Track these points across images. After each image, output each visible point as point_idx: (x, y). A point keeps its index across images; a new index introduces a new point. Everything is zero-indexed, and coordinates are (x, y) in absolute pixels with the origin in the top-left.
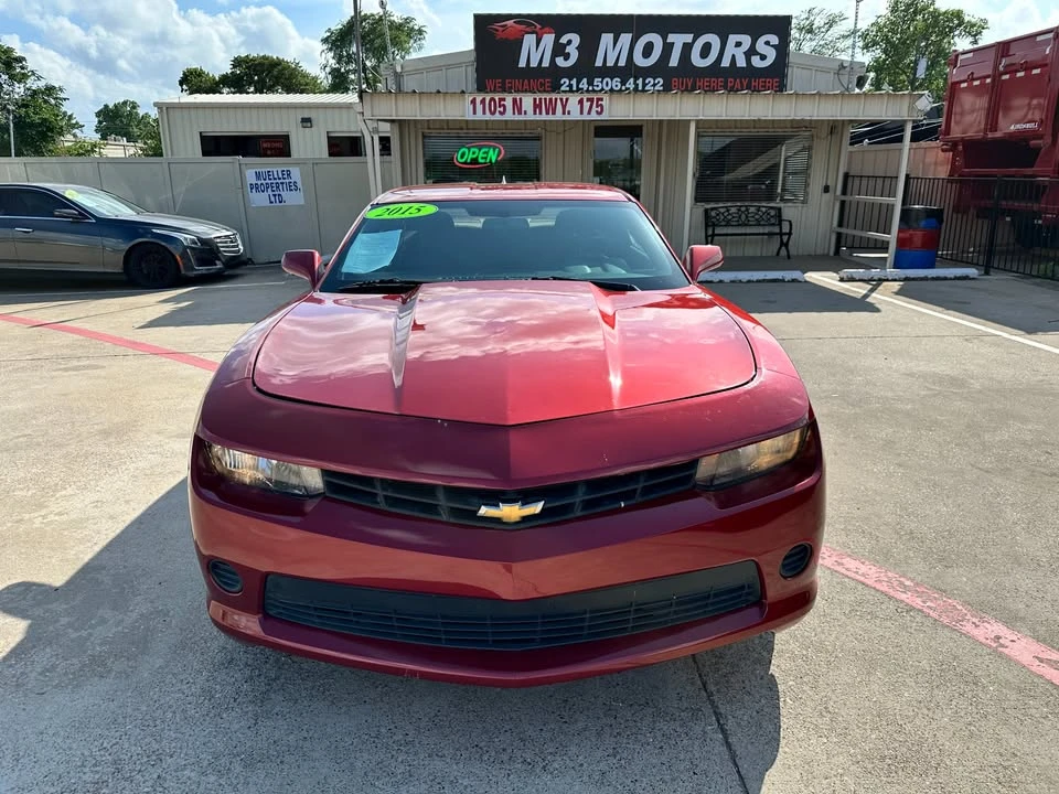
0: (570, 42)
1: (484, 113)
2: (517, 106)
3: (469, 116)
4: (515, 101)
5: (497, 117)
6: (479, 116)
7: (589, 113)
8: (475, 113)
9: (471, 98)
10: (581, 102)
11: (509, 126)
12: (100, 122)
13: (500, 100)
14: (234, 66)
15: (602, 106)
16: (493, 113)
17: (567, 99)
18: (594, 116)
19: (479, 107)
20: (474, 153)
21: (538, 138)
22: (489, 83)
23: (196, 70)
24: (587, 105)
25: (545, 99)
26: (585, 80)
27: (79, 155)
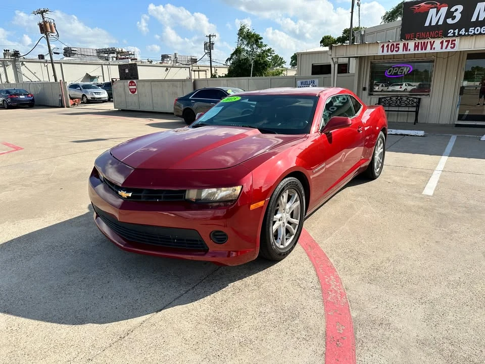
0: (456, 10)
1: (388, 52)
2: (406, 47)
3: (380, 53)
4: (404, 44)
5: (394, 53)
6: (385, 53)
7: (446, 48)
8: (383, 52)
9: (382, 45)
10: (442, 43)
11: (406, 57)
12: (292, 61)
13: (397, 45)
14: (344, 33)
15: (454, 44)
16: (392, 51)
17: (434, 42)
18: (449, 49)
19: (385, 49)
20: (396, 70)
21: (433, 61)
22: (407, 36)
23: (328, 36)
24: (445, 44)
25: (421, 43)
26: (464, 30)
27: (277, 75)
